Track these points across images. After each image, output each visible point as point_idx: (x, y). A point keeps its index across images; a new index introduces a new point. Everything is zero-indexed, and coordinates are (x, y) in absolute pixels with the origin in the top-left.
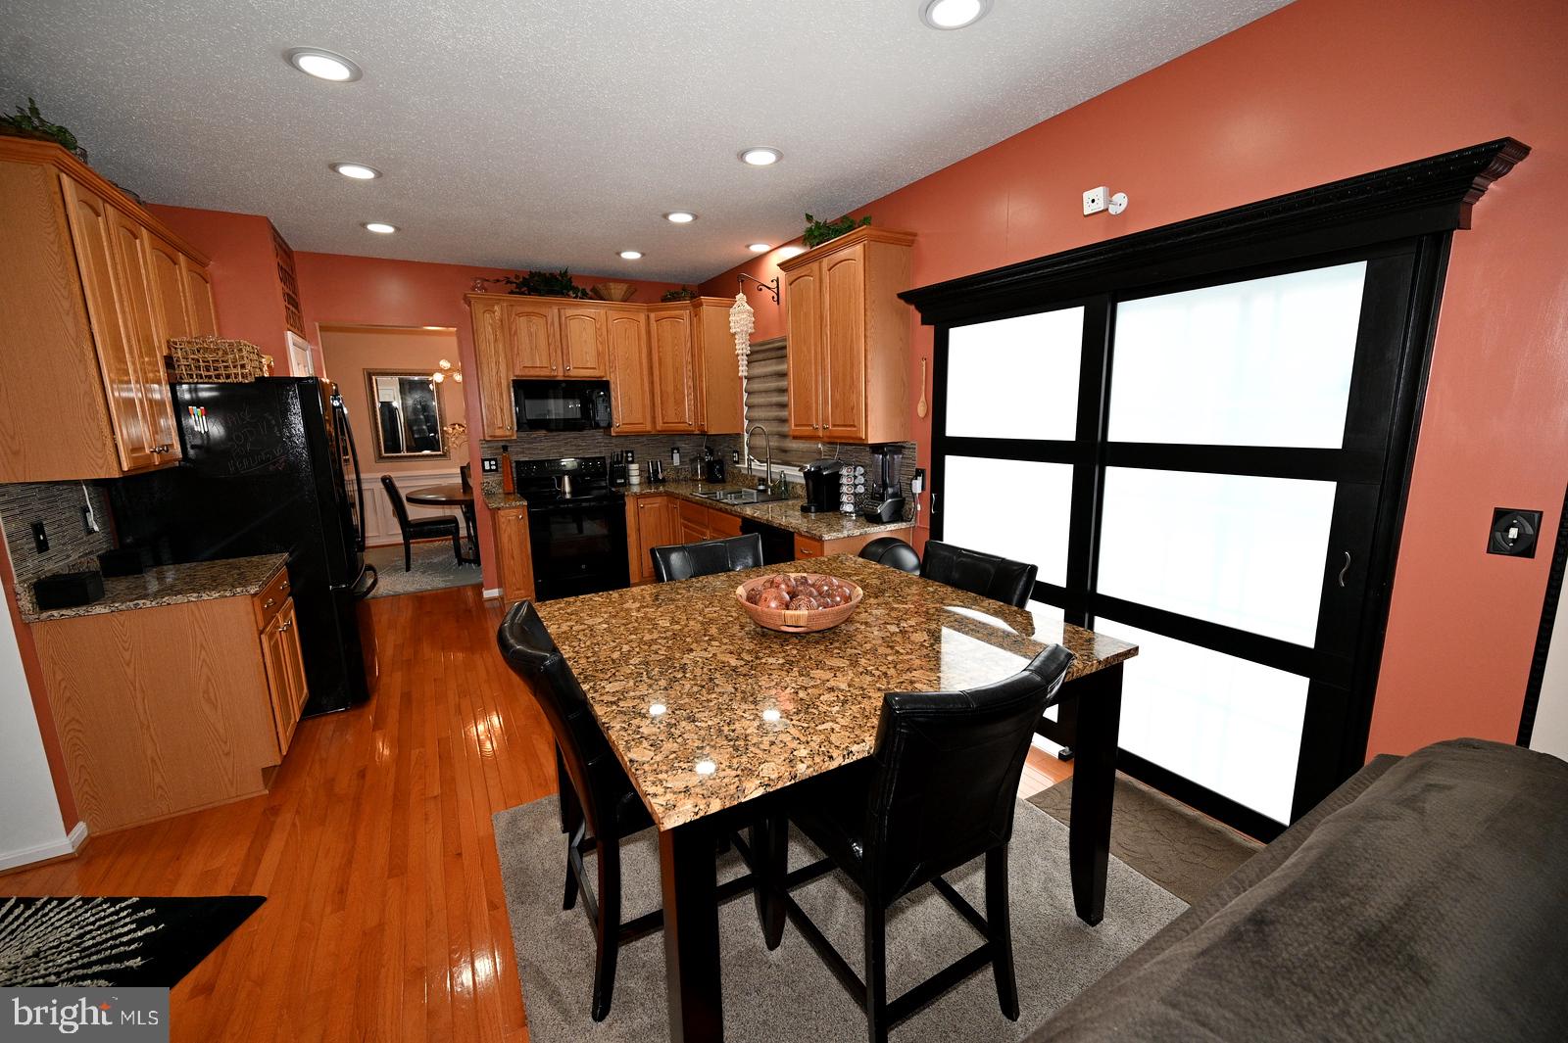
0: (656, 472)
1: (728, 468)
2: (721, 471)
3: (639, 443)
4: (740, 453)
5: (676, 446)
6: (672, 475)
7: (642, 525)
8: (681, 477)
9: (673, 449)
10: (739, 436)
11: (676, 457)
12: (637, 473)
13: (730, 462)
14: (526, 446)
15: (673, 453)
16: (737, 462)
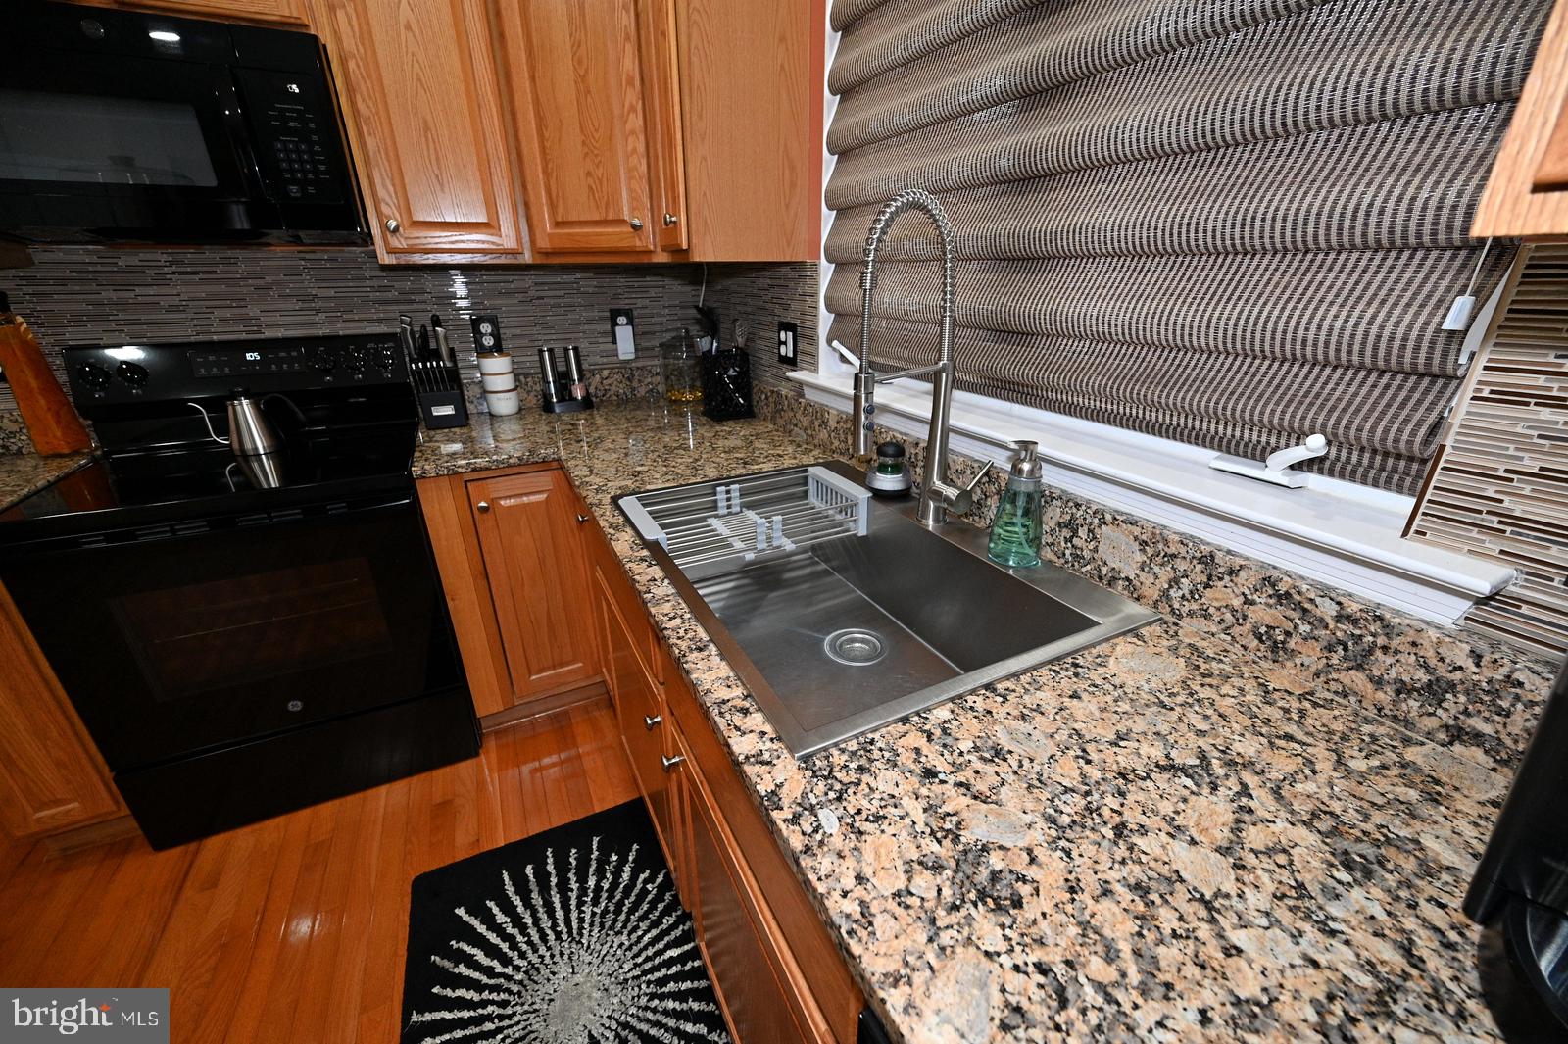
0: (563, 380)
1: (766, 379)
2: (744, 383)
3: (509, 293)
4: (802, 333)
5: (622, 304)
6: (617, 386)
7: (495, 560)
8: (642, 391)
9: (614, 315)
10: (799, 271)
11: (625, 335)
12: (506, 382)
13: (767, 358)
14: (108, 294)
15: (614, 324)
16: (792, 362)
